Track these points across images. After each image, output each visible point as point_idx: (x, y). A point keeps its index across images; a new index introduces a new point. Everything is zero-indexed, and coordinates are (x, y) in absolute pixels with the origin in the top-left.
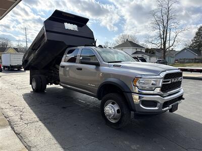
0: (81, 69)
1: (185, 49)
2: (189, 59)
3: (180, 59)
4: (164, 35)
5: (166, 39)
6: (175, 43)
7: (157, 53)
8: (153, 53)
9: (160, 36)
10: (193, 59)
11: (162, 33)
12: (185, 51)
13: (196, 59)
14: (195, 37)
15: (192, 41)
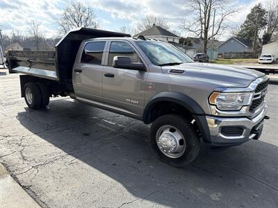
0: (112, 76)
1: (232, 38)
2: (237, 53)
3: (225, 53)
4: (205, 18)
5: (208, 24)
6: (221, 30)
7: (195, 45)
8: (190, 45)
9: (201, 20)
10: (241, 53)
11: (203, 15)
12: (232, 41)
13: (245, 53)
14: (246, 22)
15: (241, 27)
